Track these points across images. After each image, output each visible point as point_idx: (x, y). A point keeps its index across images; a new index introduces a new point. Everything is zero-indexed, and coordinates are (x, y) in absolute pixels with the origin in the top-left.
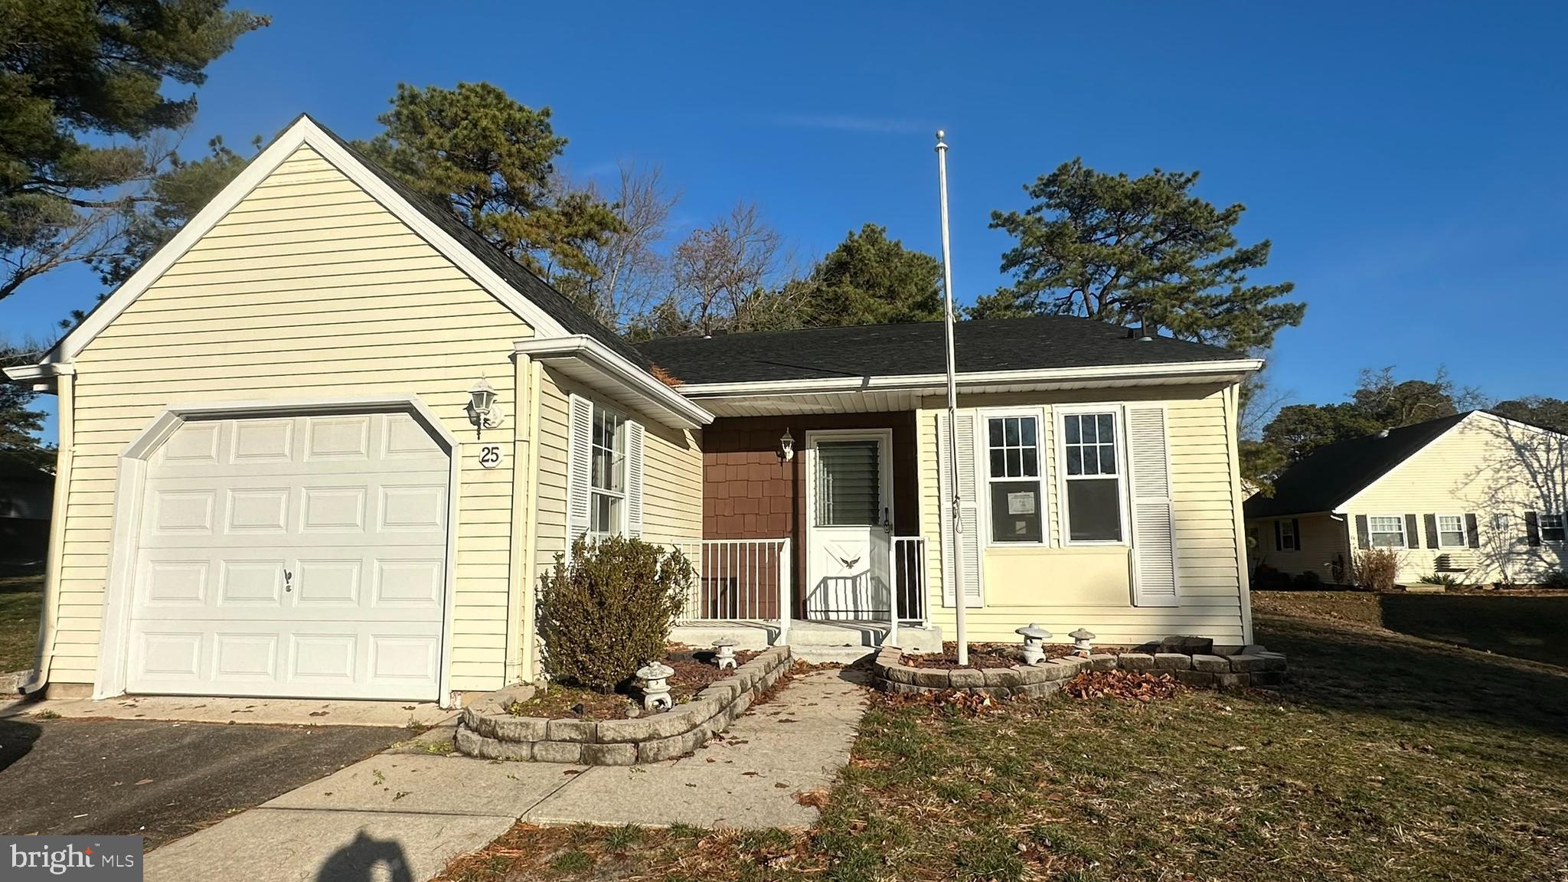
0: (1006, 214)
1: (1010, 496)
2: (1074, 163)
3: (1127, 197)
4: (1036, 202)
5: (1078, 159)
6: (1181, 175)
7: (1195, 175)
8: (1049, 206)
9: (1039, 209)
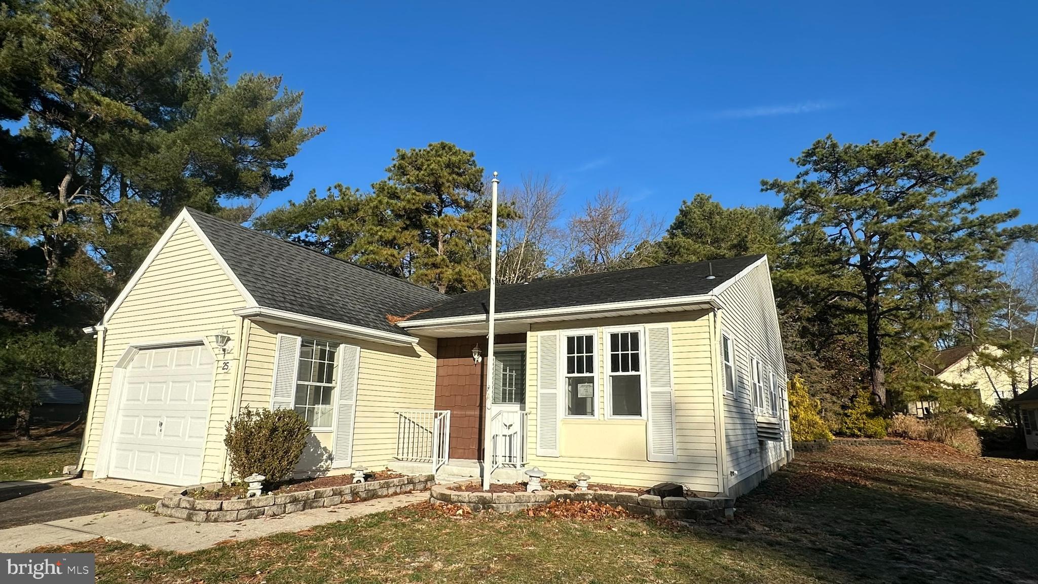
0: (771, 182)
1: (579, 385)
2: (828, 138)
3: (872, 158)
4: (802, 169)
5: (830, 136)
6: (919, 136)
7: (932, 134)
8: (816, 170)
9: (807, 173)
